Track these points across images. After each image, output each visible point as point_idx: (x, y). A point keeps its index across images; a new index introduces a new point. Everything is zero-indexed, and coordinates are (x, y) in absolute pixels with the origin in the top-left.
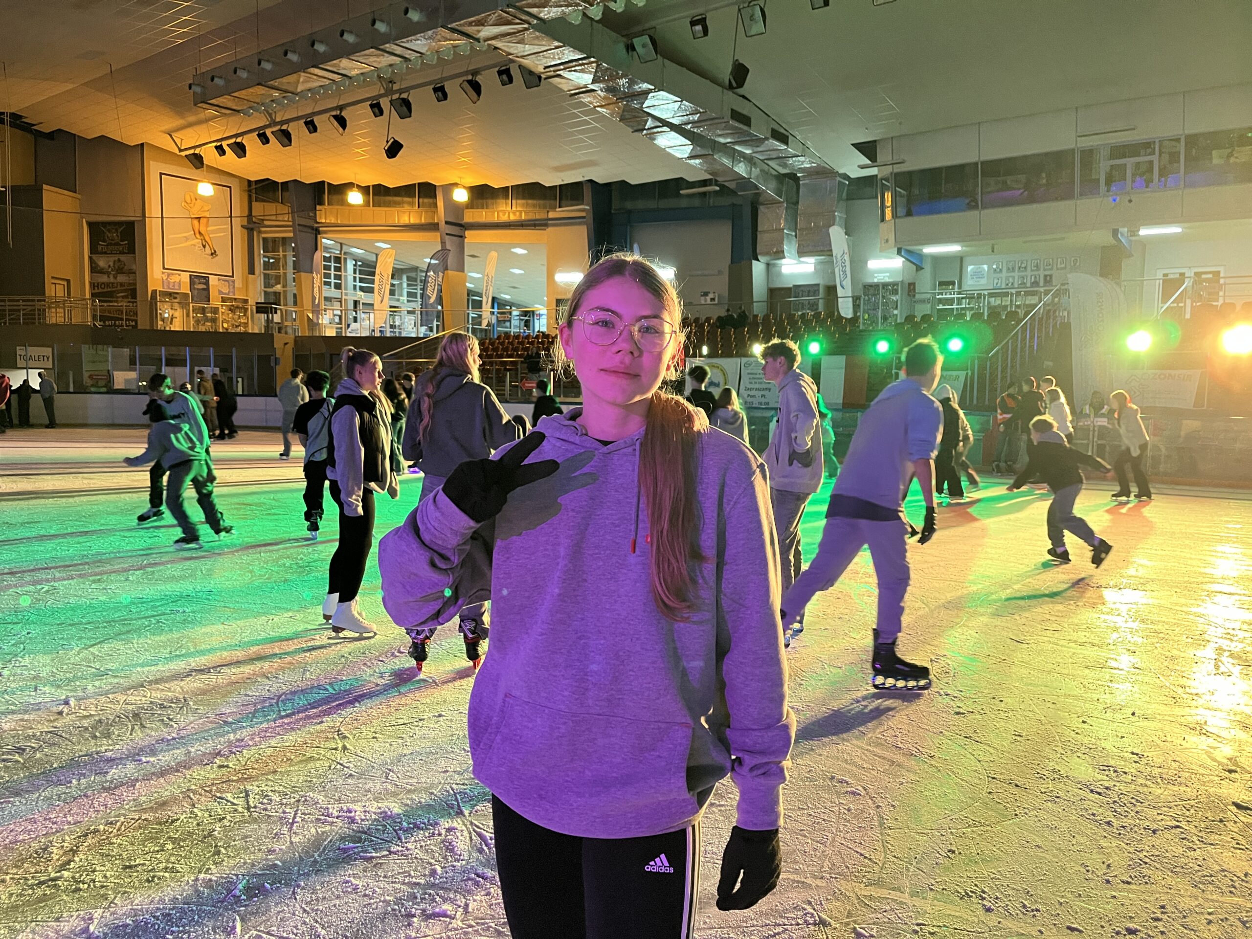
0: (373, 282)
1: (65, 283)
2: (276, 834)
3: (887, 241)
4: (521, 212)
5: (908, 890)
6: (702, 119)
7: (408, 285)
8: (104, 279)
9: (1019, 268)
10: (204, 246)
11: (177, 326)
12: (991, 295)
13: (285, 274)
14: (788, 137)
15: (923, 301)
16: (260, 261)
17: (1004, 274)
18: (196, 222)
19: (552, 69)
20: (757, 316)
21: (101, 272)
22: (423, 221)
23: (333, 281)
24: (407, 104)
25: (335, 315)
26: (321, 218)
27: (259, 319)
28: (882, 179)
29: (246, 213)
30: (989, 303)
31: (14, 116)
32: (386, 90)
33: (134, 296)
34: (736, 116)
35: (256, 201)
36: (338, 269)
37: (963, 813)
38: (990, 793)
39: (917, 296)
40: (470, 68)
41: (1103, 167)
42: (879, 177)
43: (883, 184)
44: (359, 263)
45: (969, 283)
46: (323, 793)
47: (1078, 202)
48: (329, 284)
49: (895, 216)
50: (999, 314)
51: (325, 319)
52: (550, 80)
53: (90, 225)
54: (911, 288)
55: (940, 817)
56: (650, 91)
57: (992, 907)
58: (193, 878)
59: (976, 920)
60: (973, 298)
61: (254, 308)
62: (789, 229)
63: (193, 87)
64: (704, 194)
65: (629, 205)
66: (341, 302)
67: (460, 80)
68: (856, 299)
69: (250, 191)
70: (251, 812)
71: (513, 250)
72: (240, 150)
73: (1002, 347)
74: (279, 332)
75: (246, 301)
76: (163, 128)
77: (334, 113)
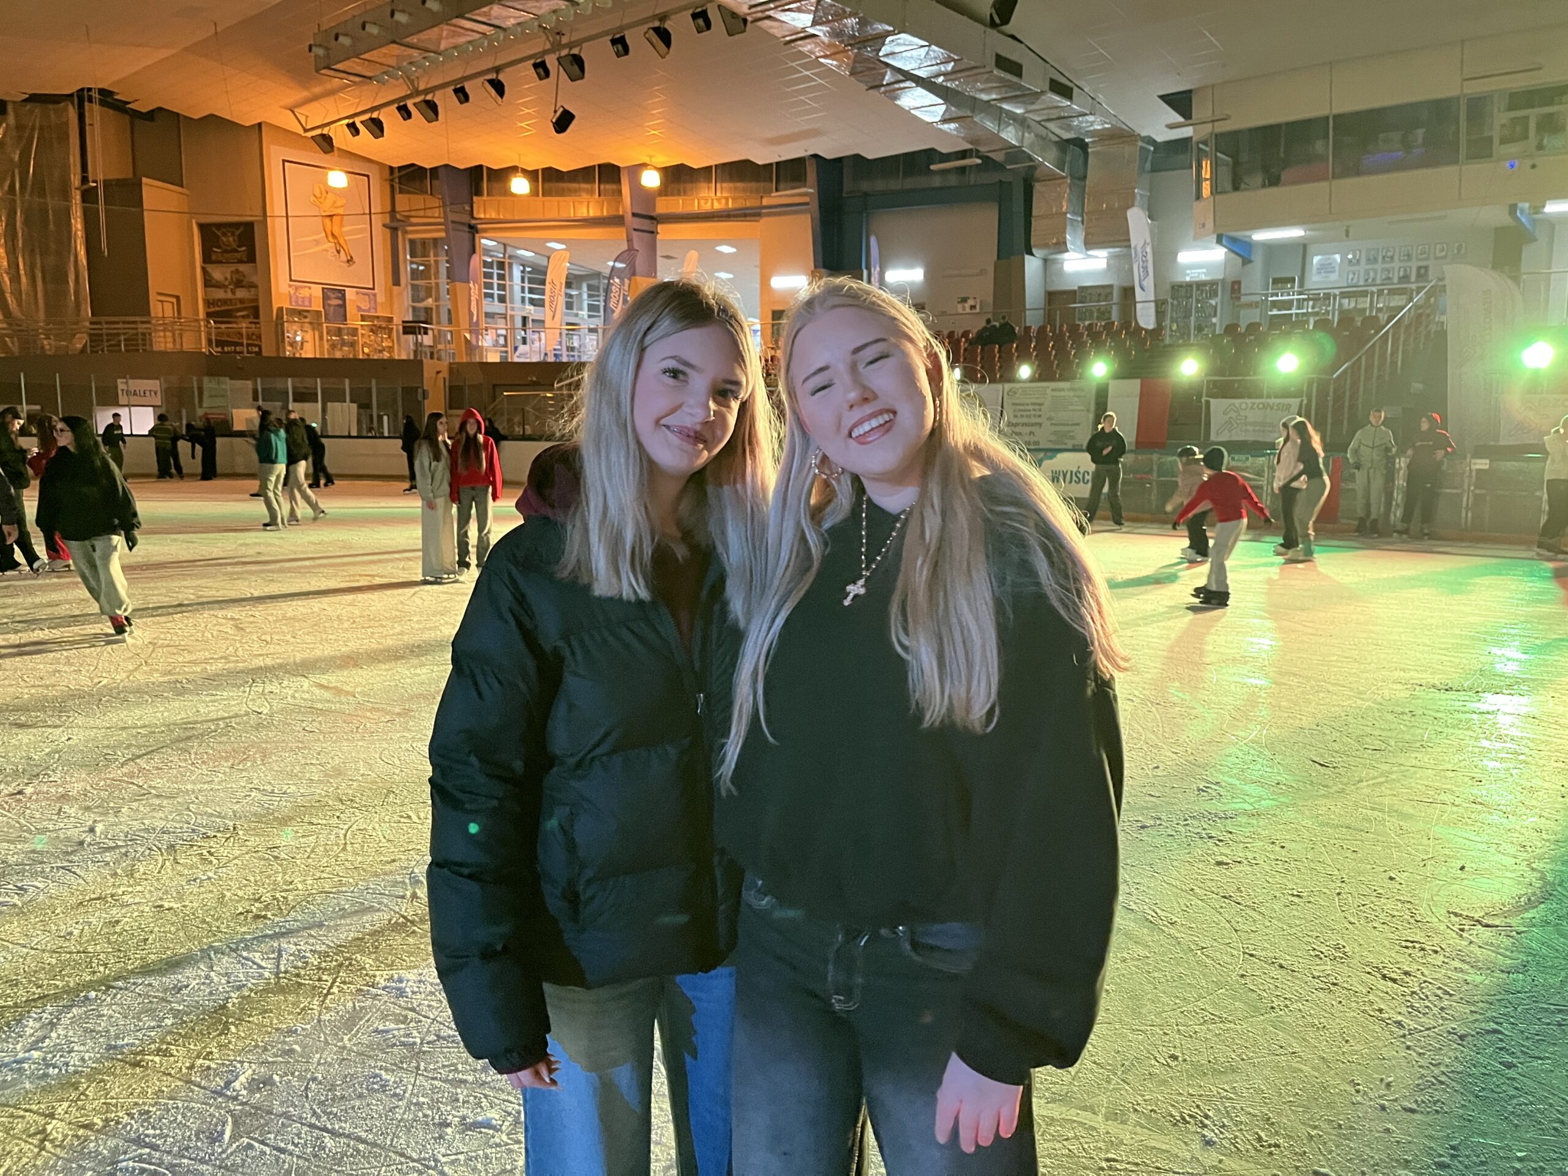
0: (543, 293)
1: (174, 300)
2: (303, 1009)
3: (1204, 225)
4: (727, 199)
5: (1103, 1110)
6: (957, 68)
7: (590, 296)
8: (220, 294)
9: (1384, 258)
10: (338, 252)
11: (308, 353)
12: (1343, 295)
13: (437, 284)
14: (1072, 89)
15: (1250, 305)
16: (406, 268)
17: (1363, 266)
18: (327, 221)
19: (759, 8)
20: (1030, 328)
21: (218, 285)
22: (605, 213)
23: (496, 292)
24: (578, 61)
25: (498, 336)
26: (478, 212)
27: (407, 341)
28: (1198, 143)
29: (389, 208)
30: (1340, 305)
31: (102, 91)
32: (552, 44)
33: (256, 315)
34: (1003, 63)
35: (400, 192)
36: (501, 277)
37: (1199, 1003)
38: (1242, 976)
39: (1244, 299)
40: (657, 12)
41: (1500, 118)
42: (1194, 139)
43: (1199, 149)
44: (528, 269)
45: (1315, 280)
46: (373, 956)
47: (1464, 168)
48: (491, 296)
49: (1215, 191)
50: (1353, 319)
51: (486, 341)
52: (759, 23)
53: (202, 227)
54: (1235, 288)
55: (1166, 1008)
56: (888, 34)
57: (1215, 1139)
58: (188, 1065)
59: (1189, 1157)
60: (1319, 299)
61: (401, 328)
62: (1074, 213)
63: (314, 49)
64: (962, 170)
65: (865, 186)
66: (505, 318)
67: (646, 27)
68: (1160, 305)
69: (392, 180)
70: (279, 978)
71: (719, 248)
72: (376, 127)
73: (1353, 364)
74: (432, 358)
75: (390, 320)
76: (282, 104)
77: (489, 77)
